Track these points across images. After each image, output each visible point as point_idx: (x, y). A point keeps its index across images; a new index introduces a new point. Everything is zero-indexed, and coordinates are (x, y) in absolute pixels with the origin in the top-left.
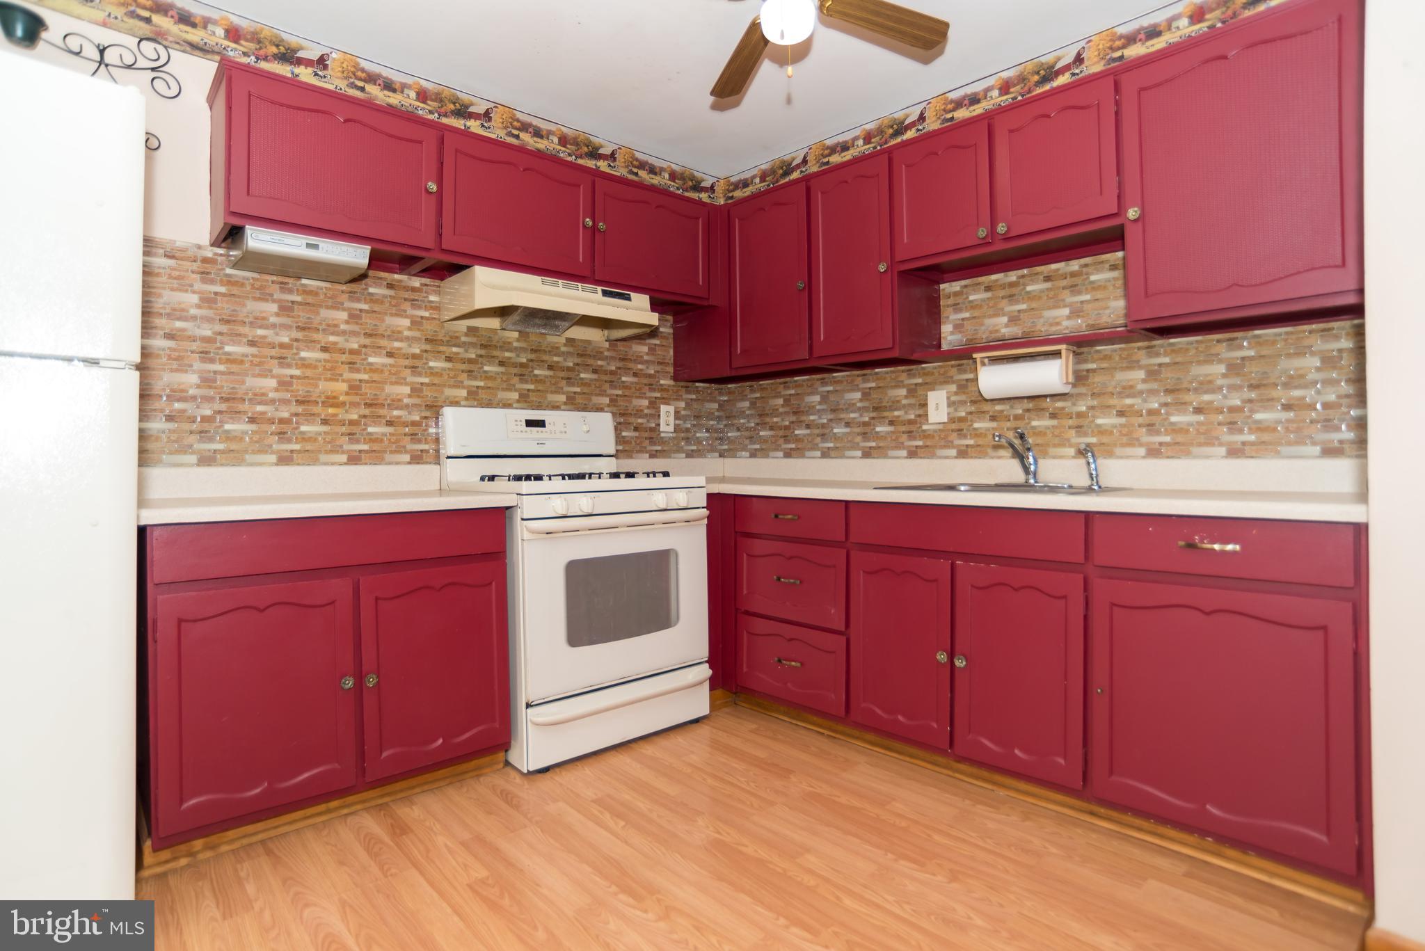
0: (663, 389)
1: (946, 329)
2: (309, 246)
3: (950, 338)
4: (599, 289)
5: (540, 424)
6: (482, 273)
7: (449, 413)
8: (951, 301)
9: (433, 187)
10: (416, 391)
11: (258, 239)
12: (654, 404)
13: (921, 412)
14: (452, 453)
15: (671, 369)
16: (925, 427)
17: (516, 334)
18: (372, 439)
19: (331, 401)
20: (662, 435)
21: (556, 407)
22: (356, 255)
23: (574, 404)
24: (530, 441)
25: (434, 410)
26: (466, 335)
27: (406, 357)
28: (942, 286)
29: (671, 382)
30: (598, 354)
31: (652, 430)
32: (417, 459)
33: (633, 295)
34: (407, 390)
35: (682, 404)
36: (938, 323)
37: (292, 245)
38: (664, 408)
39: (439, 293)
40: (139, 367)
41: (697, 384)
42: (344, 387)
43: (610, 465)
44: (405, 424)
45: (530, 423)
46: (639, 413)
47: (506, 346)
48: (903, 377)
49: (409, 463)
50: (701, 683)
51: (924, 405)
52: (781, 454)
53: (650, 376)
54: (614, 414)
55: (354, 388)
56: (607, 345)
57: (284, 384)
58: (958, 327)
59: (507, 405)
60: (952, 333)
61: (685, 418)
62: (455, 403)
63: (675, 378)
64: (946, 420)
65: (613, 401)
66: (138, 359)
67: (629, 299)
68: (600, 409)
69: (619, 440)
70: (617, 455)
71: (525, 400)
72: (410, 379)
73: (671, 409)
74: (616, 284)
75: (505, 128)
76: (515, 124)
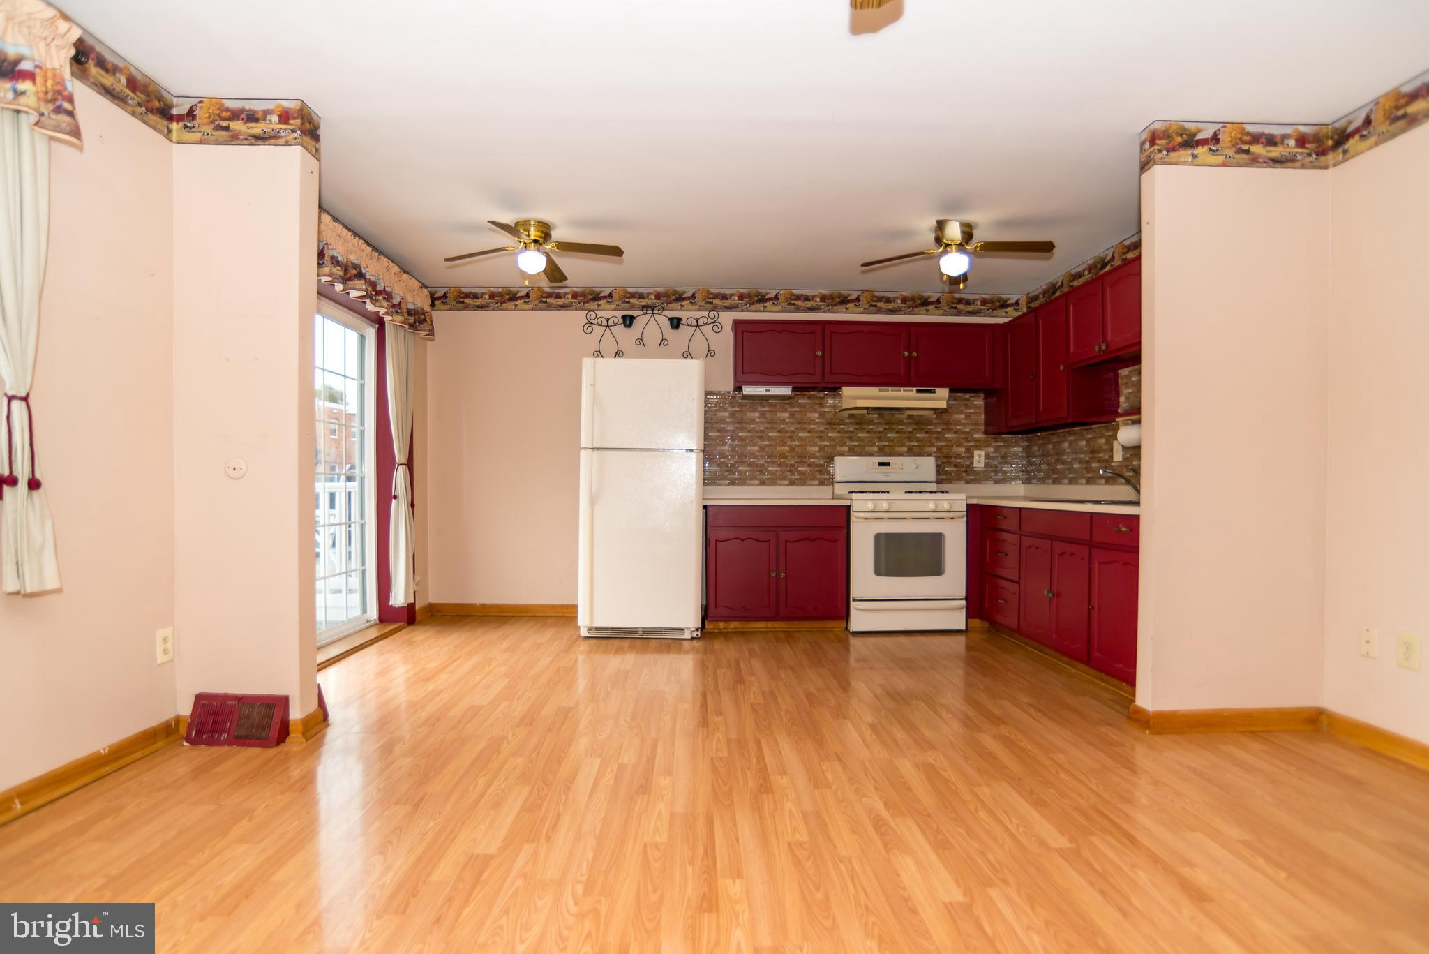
0: (976, 440)
1: (1122, 399)
2: (766, 390)
3: (1124, 405)
4: (915, 389)
5: (888, 464)
6: (847, 391)
7: (837, 459)
8: (1124, 381)
9: (819, 353)
10: (822, 449)
11: (748, 390)
12: (969, 451)
13: (1110, 454)
14: (838, 480)
15: (982, 428)
16: (1113, 464)
17: (876, 416)
18: (801, 473)
19: (783, 455)
20: (975, 469)
21: (901, 455)
22: (786, 391)
23: (912, 452)
24: (880, 474)
25: (830, 459)
26: (848, 418)
27: (817, 432)
28: (1120, 371)
29: (983, 436)
30: (929, 422)
31: (967, 466)
32: (822, 483)
33: (937, 389)
34: (817, 449)
35: (992, 449)
36: (1118, 396)
37: (760, 390)
38: (976, 453)
39: (834, 398)
40: (703, 451)
41: (1004, 436)
42: (787, 448)
43: (934, 487)
44: (817, 466)
45: (881, 464)
46: (958, 456)
47: (871, 422)
48: (1104, 431)
49: (818, 485)
50: (960, 608)
51: (1112, 450)
52: (1050, 481)
53: (966, 433)
54: (937, 458)
55: (792, 449)
56: (935, 416)
57: (762, 448)
58: (1127, 398)
59: (871, 455)
60: (1124, 403)
61: (993, 458)
62: (842, 455)
63: (986, 432)
64: (1121, 460)
65: (939, 449)
66: (703, 449)
67: (934, 392)
68: (929, 455)
69: (938, 473)
70: (938, 482)
71: (882, 452)
72: (819, 443)
73: (982, 453)
74: (925, 383)
75: (868, 303)
76: (875, 299)
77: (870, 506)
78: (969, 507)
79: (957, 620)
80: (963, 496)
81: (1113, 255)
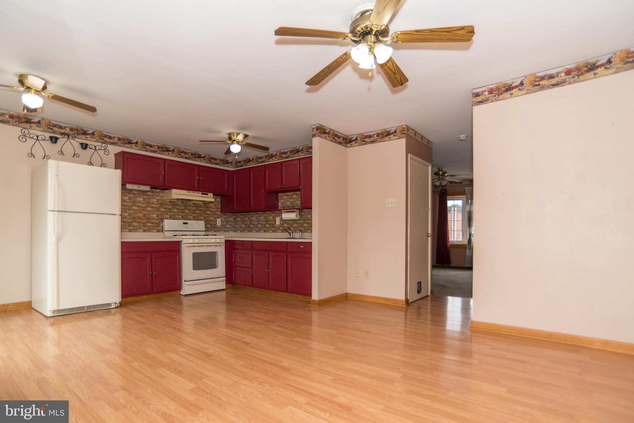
0: (218, 215)
1: (280, 204)
2: (138, 187)
3: (280, 206)
4: (201, 193)
5: (187, 223)
6: (174, 191)
7: (166, 221)
8: (280, 198)
9: (163, 173)
10: (158, 216)
11: (129, 186)
12: (215, 219)
13: (275, 222)
14: (166, 230)
15: (220, 210)
16: (276, 226)
17: (181, 202)
18: (148, 226)
19: (139, 218)
20: (217, 226)
21: (190, 219)
22: (147, 188)
23: (195, 219)
24: (184, 227)
25: (162, 220)
26: (169, 203)
27: (155, 208)
28: (279, 194)
29: (220, 213)
30: (201, 207)
31: (215, 225)
32: (158, 231)
33: (209, 194)
34: (156, 216)
35: (223, 219)
36: (278, 203)
37: (135, 187)
38: (218, 220)
39: (162, 193)
41: (227, 213)
42: (142, 215)
43: (204, 233)
44: (155, 223)
45: (184, 223)
46: (211, 221)
47: (178, 205)
48: (272, 214)
49: (156, 232)
50: (224, 281)
51: (275, 221)
52: (247, 231)
53: (214, 211)
54: (205, 221)
55: (144, 215)
56: (203, 204)
57: (130, 214)
58: (282, 203)
59: (178, 219)
60: (281, 205)
61: (223, 222)
62: (167, 219)
63: (221, 212)
64: (279, 224)
65: (205, 218)
66: (121, 214)
67: (207, 194)
68: (201, 220)
69: (206, 227)
70: (205, 231)
71: (183, 218)
72: (156, 213)
73: (220, 220)
74: (205, 191)
75: (178, 153)
76: (180, 152)
77: (191, 241)
78: (226, 241)
79: (223, 285)
80: (224, 237)
81: (276, 154)
